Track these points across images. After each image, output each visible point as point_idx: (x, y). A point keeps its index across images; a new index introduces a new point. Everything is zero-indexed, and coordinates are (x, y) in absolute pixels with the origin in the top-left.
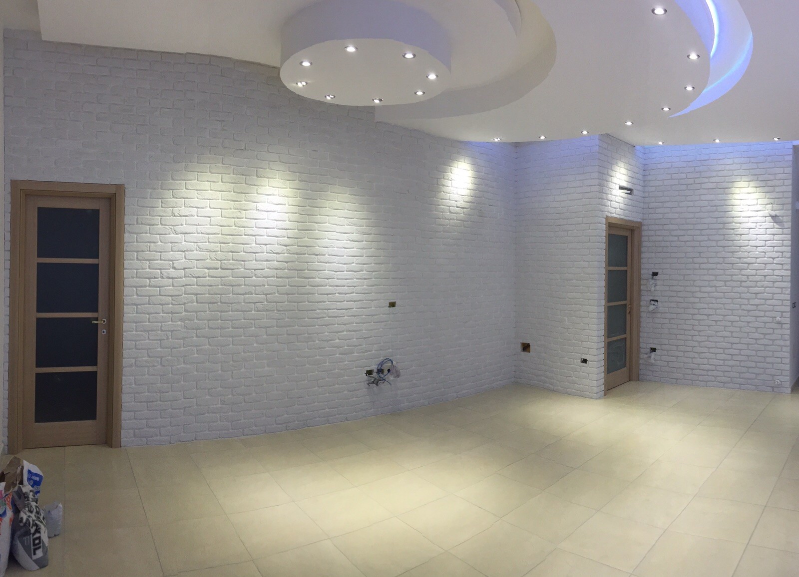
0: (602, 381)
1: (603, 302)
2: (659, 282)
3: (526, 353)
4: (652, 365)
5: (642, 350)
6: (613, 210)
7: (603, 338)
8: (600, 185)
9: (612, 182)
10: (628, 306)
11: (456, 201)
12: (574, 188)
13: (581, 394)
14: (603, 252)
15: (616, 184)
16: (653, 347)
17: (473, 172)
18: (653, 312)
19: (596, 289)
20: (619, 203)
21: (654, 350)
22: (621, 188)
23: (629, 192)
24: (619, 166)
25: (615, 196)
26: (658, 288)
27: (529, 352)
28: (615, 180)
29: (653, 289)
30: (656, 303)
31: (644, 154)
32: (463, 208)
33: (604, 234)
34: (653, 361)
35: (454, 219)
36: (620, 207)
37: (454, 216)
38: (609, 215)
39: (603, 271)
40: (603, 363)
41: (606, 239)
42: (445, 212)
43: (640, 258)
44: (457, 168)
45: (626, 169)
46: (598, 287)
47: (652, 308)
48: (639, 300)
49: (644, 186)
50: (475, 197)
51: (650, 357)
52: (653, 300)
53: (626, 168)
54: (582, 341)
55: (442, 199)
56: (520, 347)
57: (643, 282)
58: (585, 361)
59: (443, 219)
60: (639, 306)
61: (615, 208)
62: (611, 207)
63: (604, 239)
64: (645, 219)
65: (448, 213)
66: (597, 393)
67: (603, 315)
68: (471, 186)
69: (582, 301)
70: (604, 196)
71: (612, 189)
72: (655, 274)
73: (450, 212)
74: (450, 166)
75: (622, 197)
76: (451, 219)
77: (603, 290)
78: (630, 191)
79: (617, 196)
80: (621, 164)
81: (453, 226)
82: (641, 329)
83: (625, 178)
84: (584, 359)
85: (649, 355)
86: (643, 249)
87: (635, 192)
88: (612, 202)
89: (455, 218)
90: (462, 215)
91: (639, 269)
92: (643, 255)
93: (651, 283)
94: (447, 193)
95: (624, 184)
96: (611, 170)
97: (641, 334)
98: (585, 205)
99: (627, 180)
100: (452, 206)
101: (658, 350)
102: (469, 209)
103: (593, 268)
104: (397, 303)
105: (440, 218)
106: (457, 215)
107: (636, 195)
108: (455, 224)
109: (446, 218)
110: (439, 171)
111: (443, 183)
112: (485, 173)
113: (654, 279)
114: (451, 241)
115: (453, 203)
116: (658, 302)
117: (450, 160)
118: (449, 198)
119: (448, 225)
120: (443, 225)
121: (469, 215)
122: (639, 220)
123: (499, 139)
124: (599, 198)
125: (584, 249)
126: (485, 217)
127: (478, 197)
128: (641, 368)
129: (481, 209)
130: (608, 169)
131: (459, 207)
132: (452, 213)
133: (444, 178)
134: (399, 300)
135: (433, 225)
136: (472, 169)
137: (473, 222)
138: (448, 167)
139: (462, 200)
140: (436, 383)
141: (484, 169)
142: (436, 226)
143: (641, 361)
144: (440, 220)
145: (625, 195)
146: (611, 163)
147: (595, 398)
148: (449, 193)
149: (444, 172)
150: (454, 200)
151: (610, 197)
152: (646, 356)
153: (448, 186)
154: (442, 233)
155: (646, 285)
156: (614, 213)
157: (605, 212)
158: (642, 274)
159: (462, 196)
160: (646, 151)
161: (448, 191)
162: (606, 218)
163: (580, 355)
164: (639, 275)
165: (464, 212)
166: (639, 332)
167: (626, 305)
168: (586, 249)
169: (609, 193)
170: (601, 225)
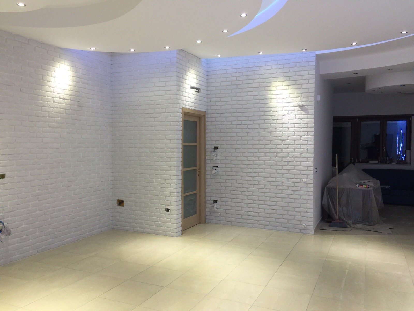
0: (181, 224)
1: (181, 168)
2: (219, 154)
3: (120, 207)
4: (215, 212)
5: (208, 202)
6: (187, 103)
7: (180, 194)
8: (178, 85)
9: (186, 84)
10: (198, 171)
11: (59, 94)
12: (159, 87)
13: (165, 234)
14: (181, 133)
15: (188, 85)
16: (215, 199)
17: (72, 72)
18: (215, 175)
19: (176, 158)
20: (191, 98)
21: (216, 201)
22: (192, 88)
23: (197, 90)
24: (190, 72)
25: (188, 93)
26: (218, 158)
27: (123, 206)
28: (187, 82)
29: (215, 158)
30: (217, 168)
31: (207, 64)
32: (65, 99)
33: (181, 120)
34: (216, 210)
35: (57, 108)
36: (192, 101)
37: (58, 105)
38: (184, 106)
39: (181, 146)
40: (181, 211)
41: (182, 123)
42: (50, 102)
43: (205, 137)
44: (59, 68)
45: (195, 74)
46: (176, 157)
47: (214, 172)
48: (205, 167)
49: (207, 87)
50: (75, 91)
51: (213, 206)
52: (215, 167)
53: (195, 73)
54: (166, 196)
55: (47, 91)
56: (116, 202)
57: (208, 154)
58: (168, 210)
59: (48, 107)
60: (205, 171)
61: (188, 102)
62: (185, 101)
63: (181, 124)
64: (209, 110)
65: (53, 103)
66: (176, 233)
67: (181, 177)
68: (71, 83)
69: (166, 168)
70: (181, 93)
71: (186, 88)
72: (216, 148)
73: (54, 102)
74: (53, 66)
75: (193, 94)
76: (55, 107)
77: (181, 159)
78: (198, 90)
79: (190, 93)
80: (192, 71)
81: (57, 113)
82: (207, 187)
83: (195, 81)
84: (167, 209)
85: (212, 205)
86: (207, 131)
87: (201, 91)
88: (186, 98)
89: (59, 107)
90: (64, 104)
91: (205, 145)
92: (207, 135)
93: (213, 155)
94: (51, 87)
95: (195, 85)
96: (185, 75)
97: (207, 191)
98: (166, 99)
99: (196, 82)
100: (56, 98)
101: (219, 201)
102: (70, 100)
103: (173, 144)
104: (6, 175)
105: (45, 107)
106: (59, 104)
107: (202, 93)
108: (59, 111)
109: (51, 106)
110: (44, 70)
111: (48, 79)
112: (82, 74)
113: (215, 152)
114: (55, 124)
115: (57, 96)
116: (218, 167)
117: (53, 62)
118: (53, 91)
119: (52, 112)
120: (49, 112)
121: (70, 105)
122: (205, 110)
123: (94, 49)
124: (177, 95)
125: (167, 130)
126: (83, 107)
127: (77, 92)
128: (207, 214)
129: (80, 100)
130: (183, 74)
131: (62, 99)
132: (56, 103)
133: (48, 75)
134: (8, 172)
135: (40, 112)
136: (72, 70)
137: (73, 110)
138: (52, 67)
139: (64, 94)
140: (45, 236)
141: (81, 70)
142: (42, 113)
143: (207, 210)
144: (45, 108)
145: (195, 93)
146: (185, 70)
147: (175, 236)
148: (53, 87)
149: (48, 71)
150: (57, 93)
151: (185, 94)
152: (210, 206)
153: (52, 82)
154: (47, 118)
155: (210, 156)
156: (187, 105)
157: (181, 104)
158: (207, 148)
159: (64, 90)
160: (208, 62)
161: (52, 86)
162: (182, 109)
163: (164, 206)
164: (205, 148)
165: (65, 102)
166: (205, 189)
167: (196, 170)
168: (168, 130)
169: (184, 91)
170: (179, 113)
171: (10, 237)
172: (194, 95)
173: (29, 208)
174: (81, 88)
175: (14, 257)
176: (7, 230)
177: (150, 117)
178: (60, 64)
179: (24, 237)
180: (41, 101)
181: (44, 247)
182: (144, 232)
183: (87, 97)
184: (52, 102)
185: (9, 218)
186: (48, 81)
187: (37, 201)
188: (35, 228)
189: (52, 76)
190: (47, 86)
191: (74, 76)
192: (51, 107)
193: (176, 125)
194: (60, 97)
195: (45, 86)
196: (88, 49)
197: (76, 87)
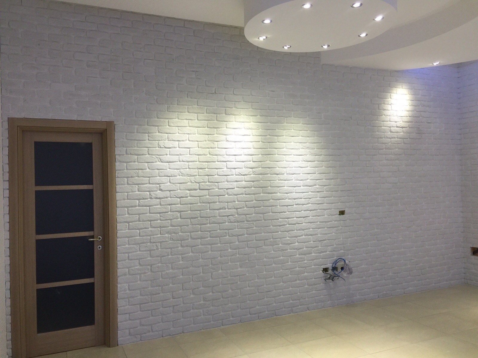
3: (476, 257)
11: (396, 122)
17: (410, 95)
32: (402, 127)
35: (395, 138)
37: (395, 135)
42: (386, 132)
44: (396, 93)
50: (414, 117)
55: (383, 121)
56: (469, 251)
59: (385, 138)
65: (389, 133)
68: (409, 108)
73: (391, 132)
74: (389, 93)
76: (392, 138)
81: (394, 143)
89: (396, 137)
90: (402, 133)
94: (387, 115)
100: (393, 127)
102: (408, 128)
104: (346, 212)
105: (382, 138)
106: (397, 134)
108: (396, 142)
109: (388, 136)
110: (380, 98)
111: (384, 108)
112: (421, 95)
114: (393, 156)
115: (394, 124)
117: (390, 88)
118: (390, 120)
119: (389, 143)
120: (386, 143)
121: (409, 133)
123: (438, 63)
126: (423, 134)
127: (416, 117)
129: (419, 127)
131: (399, 127)
132: (393, 132)
133: (384, 104)
134: (347, 209)
135: (376, 144)
136: (410, 93)
137: (412, 139)
138: (388, 94)
139: (402, 121)
141: (420, 91)
142: (379, 145)
144: (382, 139)
148: (390, 116)
149: (384, 98)
150: (393, 121)
154: (384, 150)
159: (401, 117)
161: (389, 114)
165: (403, 131)
171: (351, 276)
173: (369, 248)
174: (421, 112)
175: (355, 298)
176: (349, 268)
178: (397, 89)
179: (364, 278)
180: (377, 133)
181: (385, 292)
183: (428, 122)
185: (349, 256)
186: (384, 110)
187: (376, 241)
188: (375, 270)
189: (388, 104)
190: (383, 116)
191: (413, 99)
192: (387, 138)
194: (398, 126)
195: (381, 116)
196: (431, 65)
197: (415, 112)
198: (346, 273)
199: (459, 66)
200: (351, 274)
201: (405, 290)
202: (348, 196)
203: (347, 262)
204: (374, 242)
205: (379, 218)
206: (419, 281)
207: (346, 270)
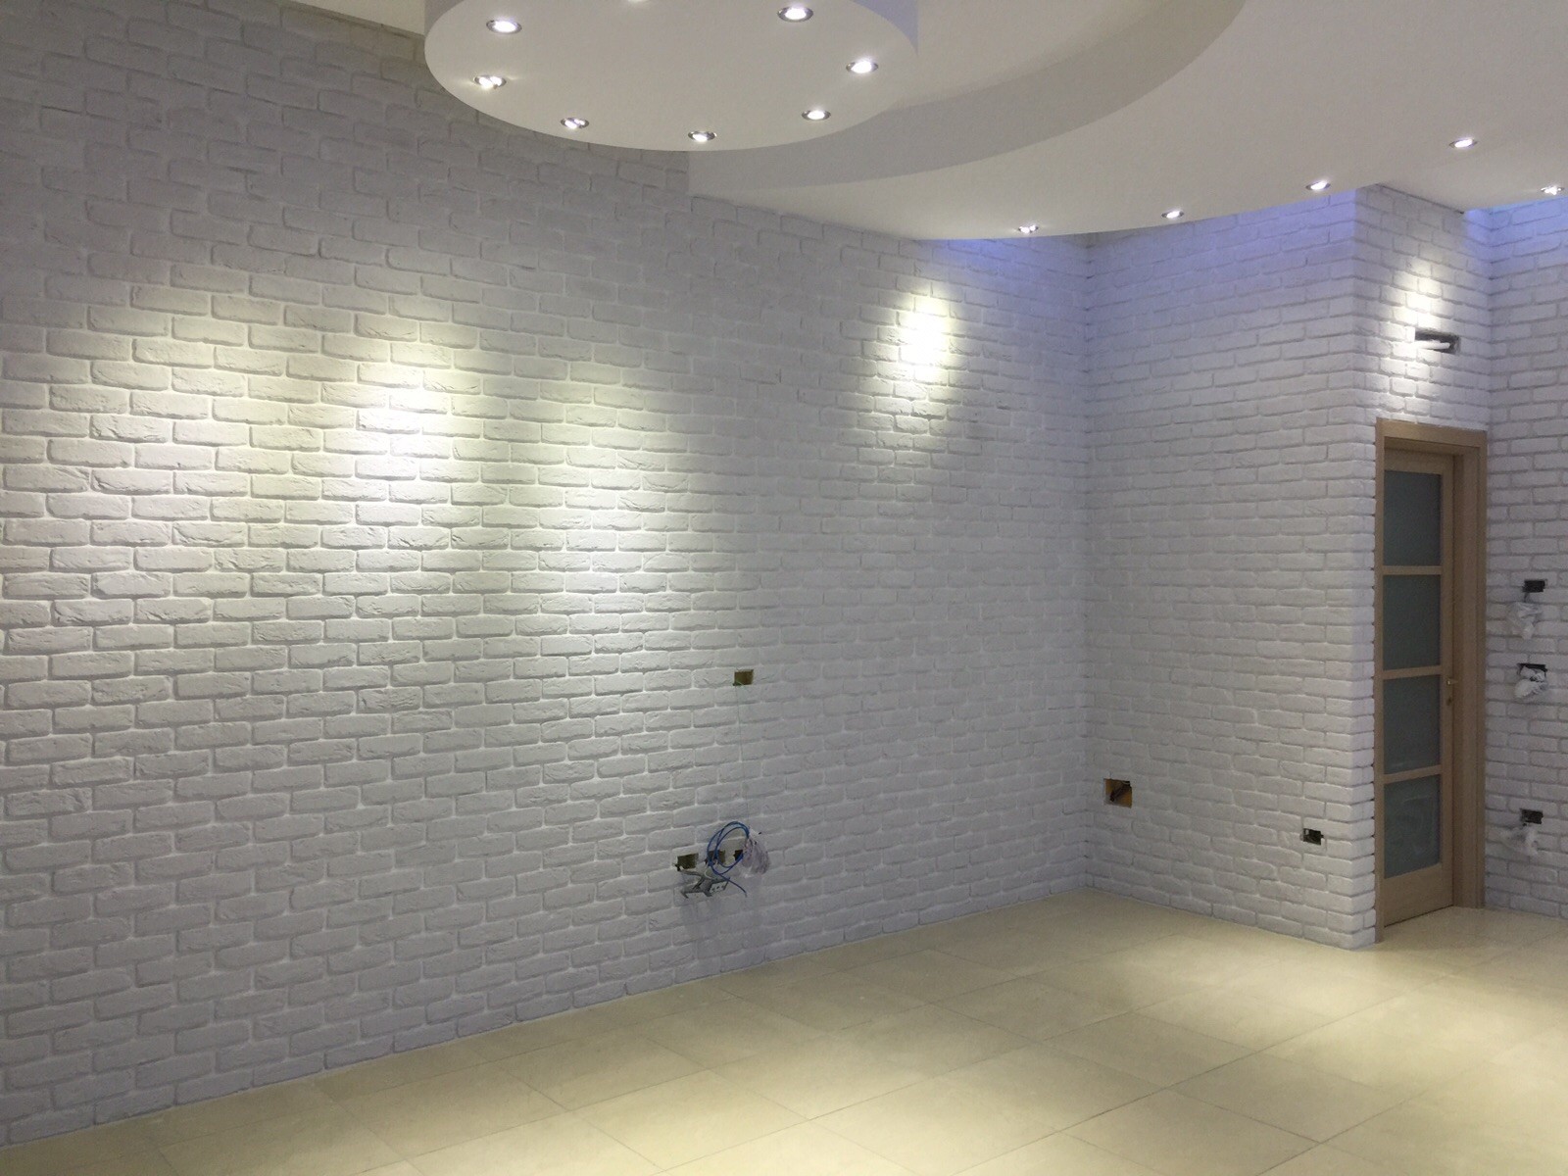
0: (1370, 899)
1: (1370, 668)
2: (1549, 612)
3: (1118, 808)
4: (1528, 861)
5: (1493, 817)
6: (1397, 402)
7: (1370, 773)
8: (1361, 332)
9: (1394, 321)
10: (1447, 682)
11: (912, 399)
12: (1277, 347)
13: (1304, 932)
14: (1370, 523)
15: (1406, 325)
16: (1534, 806)
17: (955, 320)
18: (1530, 702)
19: (1348, 629)
20: (1416, 379)
21: (1533, 817)
22: (1422, 335)
23: (1447, 345)
24: (1415, 274)
25: (1405, 359)
26: (1544, 628)
27: (1129, 805)
28: (1403, 313)
29: (1528, 630)
30: (1540, 675)
31: (1492, 230)
32: (929, 417)
33: (1371, 470)
34: (1533, 852)
35: (906, 447)
36: (1420, 392)
37: (907, 439)
38: (1386, 415)
39: (1370, 578)
40: (1370, 845)
41: (1377, 486)
42: (883, 428)
43: (1481, 538)
44: (915, 310)
45: (1436, 279)
46: (1353, 625)
47: (1524, 688)
48: (1482, 666)
49: (1492, 326)
50: (962, 387)
51: (1522, 838)
52: (1529, 666)
53: (1436, 274)
54: (1305, 779)
55: (874, 394)
56: (1101, 791)
57: (1493, 611)
58: (1314, 837)
59: (878, 446)
60: (1482, 683)
61: (1404, 395)
62: (1392, 392)
63: (1371, 487)
64: (1498, 423)
65: (892, 432)
66: (1353, 933)
67: (1370, 705)
68: (949, 358)
69: (1305, 665)
70: (1373, 362)
71: (1393, 340)
72: (1535, 586)
73: (897, 428)
74: (895, 307)
75: (1425, 362)
76: (900, 447)
77: (1371, 633)
78: (1449, 342)
79: (1411, 360)
80: (1422, 267)
81: (904, 464)
82: (1490, 753)
83: (1437, 305)
84: (1311, 831)
85: (1516, 831)
86: (1491, 514)
87: (1465, 345)
88: (1395, 379)
89: (911, 445)
90: (928, 435)
91: (1481, 571)
92: (1493, 531)
93: (1521, 614)
94: (887, 377)
95: (1432, 323)
96: (1393, 285)
97: (1489, 768)
98: (1308, 392)
99: (1440, 313)
100: (902, 413)
101: (1549, 817)
102: (945, 420)
103: (1337, 569)
104: (755, 674)
105: (870, 446)
106: (912, 436)
107: (1466, 354)
108: (911, 460)
109: (888, 444)
110: (869, 321)
111: (879, 353)
112: (985, 323)
113: (1532, 602)
114: (900, 504)
115: (904, 404)
116: (1545, 670)
117: (894, 291)
118: (894, 391)
119: (890, 463)
120: (881, 464)
121: (947, 435)
122: (1479, 427)
123: (1033, 228)
124: (1356, 369)
125: (1308, 516)
126: (986, 439)
127: (969, 388)
128: (1488, 868)
129: (977, 418)
130: (1383, 283)
131: (921, 416)
132: (902, 430)
133: (879, 339)
134: (760, 665)
135: (853, 465)
136: (953, 314)
137: (954, 453)
138: (891, 309)
139: (927, 397)
140: (865, 885)
141: (983, 310)
142: (860, 466)
143: (1489, 850)
144: (869, 449)
145: (1434, 356)
146: (1390, 268)
147: (1347, 945)
148: (894, 379)
149: (878, 323)
150: (905, 395)
151: (1388, 363)
152: (1505, 834)
153: (890, 361)
154: (875, 483)
155: (1505, 619)
156: (1399, 410)
157: (1373, 406)
158: (1491, 587)
159: (927, 386)
160: (1497, 222)
161: (891, 373)
162: (1375, 426)
163: (1298, 818)
164: (1481, 588)
165: (931, 428)
166: (1481, 760)
167: (1438, 677)
168: (1314, 515)
169: (1388, 352)
170: (1361, 445)
171: (764, 877)
172: (1429, 364)
173: (821, 788)
174: (984, 372)
175: (774, 945)
176: (758, 854)
177: (1239, 465)
178: (918, 297)
179: (804, 881)
180: (856, 429)
181: (863, 923)
182: (1212, 914)
183: (1000, 404)
184: (889, 429)
185: (762, 816)
186: (879, 359)
187: (843, 766)
188: (836, 855)
189: (890, 342)
190: (876, 377)
191: (961, 333)
192: (885, 447)
193: (1350, 492)
194: (916, 411)
195: (867, 376)
196: (1013, 232)
197: (967, 371)
198: (750, 868)
199: (1092, 243)
200: (765, 872)
201: (921, 913)
202: (763, 626)
203: (753, 833)
204: (837, 767)
205: (856, 695)
206: (961, 883)
207: (749, 859)
